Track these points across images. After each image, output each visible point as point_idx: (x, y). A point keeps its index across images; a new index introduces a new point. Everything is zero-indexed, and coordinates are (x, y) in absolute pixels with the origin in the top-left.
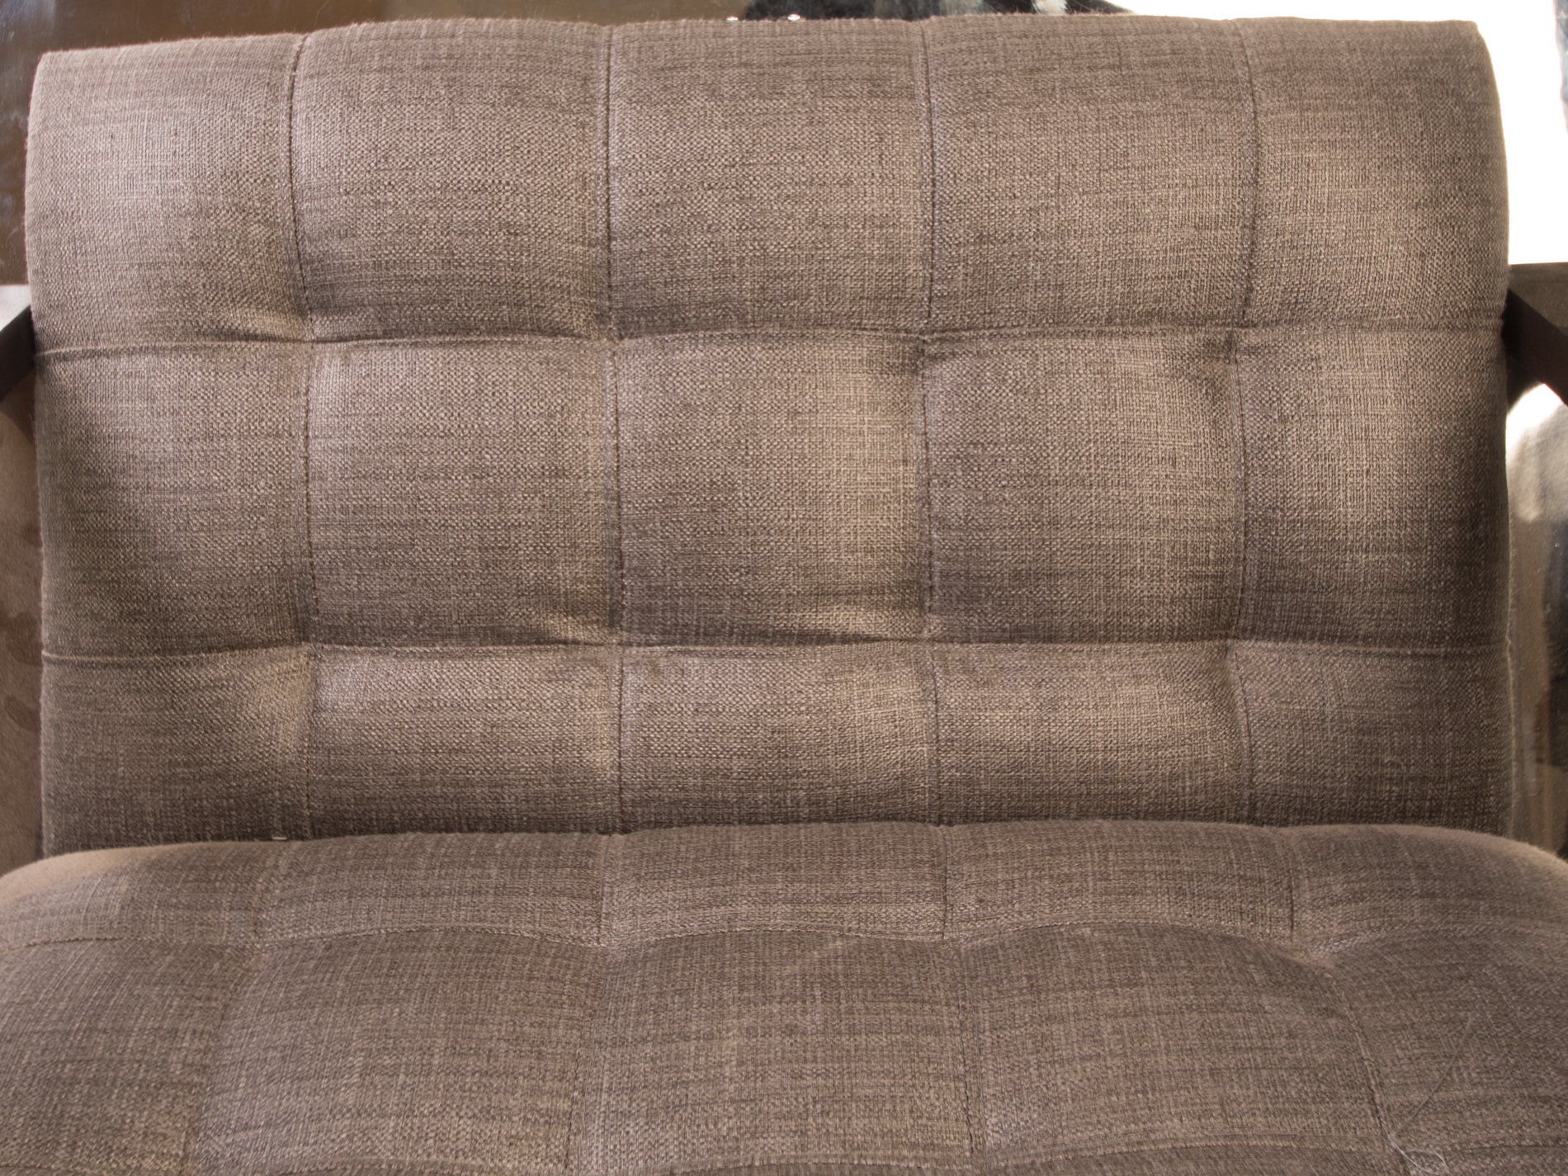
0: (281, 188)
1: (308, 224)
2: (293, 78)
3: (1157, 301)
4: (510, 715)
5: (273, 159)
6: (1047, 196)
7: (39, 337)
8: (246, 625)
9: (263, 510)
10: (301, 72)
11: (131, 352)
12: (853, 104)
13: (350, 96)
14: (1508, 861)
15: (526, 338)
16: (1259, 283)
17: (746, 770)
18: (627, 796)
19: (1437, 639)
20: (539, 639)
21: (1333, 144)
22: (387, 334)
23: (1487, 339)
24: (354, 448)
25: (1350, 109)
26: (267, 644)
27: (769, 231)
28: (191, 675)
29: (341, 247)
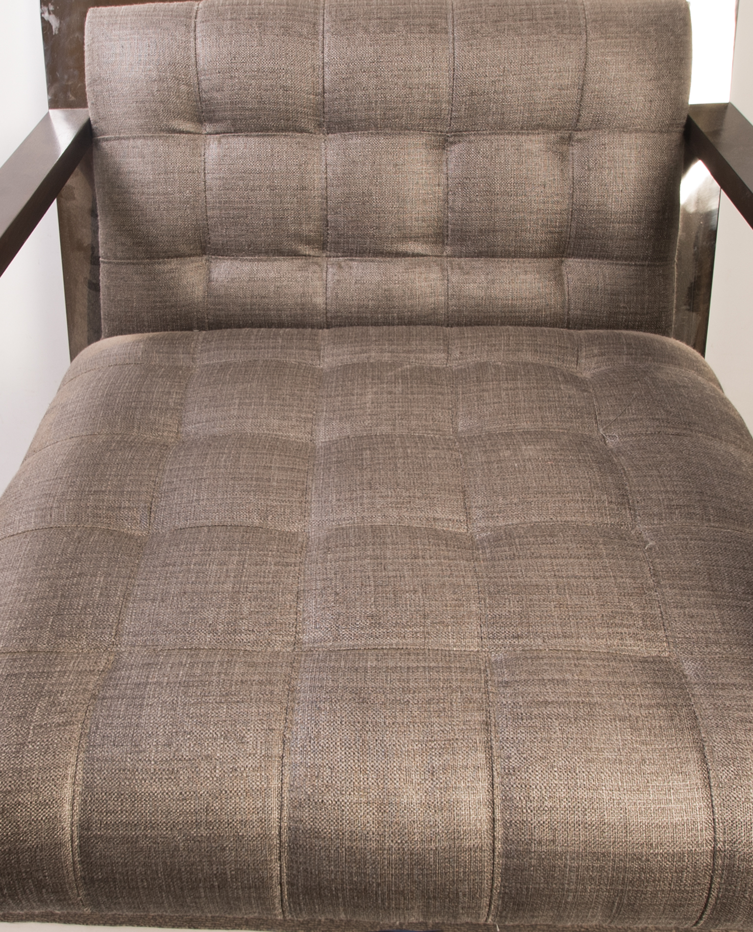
0: (192, 69)
1: (204, 85)
2: (195, 22)
3: (542, 120)
4: (284, 284)
5: (189, 58)
6: (500, 76)
7: (95, 131)
8: (183, 248)
9: (188, 203)
10: (199, 20)
11: (134, 138)
12: (422, 36)
13: (219, 30)
14: (664, 344)
15: (290, 134)
16: (584, 113)
17: (374, 306)
18: (329, 315)
19: (645, 258)
20: (295, 254)
21: (617, 53)
22: (235, 132)
23: (676, 136)
24: (223, 178)
25: (626, 38)
26: (190, 256)
27: (388, 90)
28: (161, 267)
29: (217, 95)
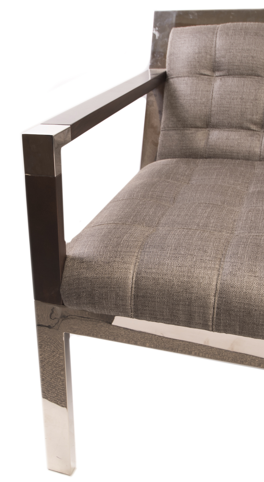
0: (213, 49)
1: (217, 56)
2: (217, 31)
4: (242, 141)
5: (213, 44)
8: (199, 124)
9: (204, 104)
11: (184, 77)
13: (227, 34)
15: (253, 77)
18: (261, 157)
20: (249, 129)
22: (229, 75)
24: (221, 94)
26: (201, 128)
28: (187, 132)
29: (223, 59)
